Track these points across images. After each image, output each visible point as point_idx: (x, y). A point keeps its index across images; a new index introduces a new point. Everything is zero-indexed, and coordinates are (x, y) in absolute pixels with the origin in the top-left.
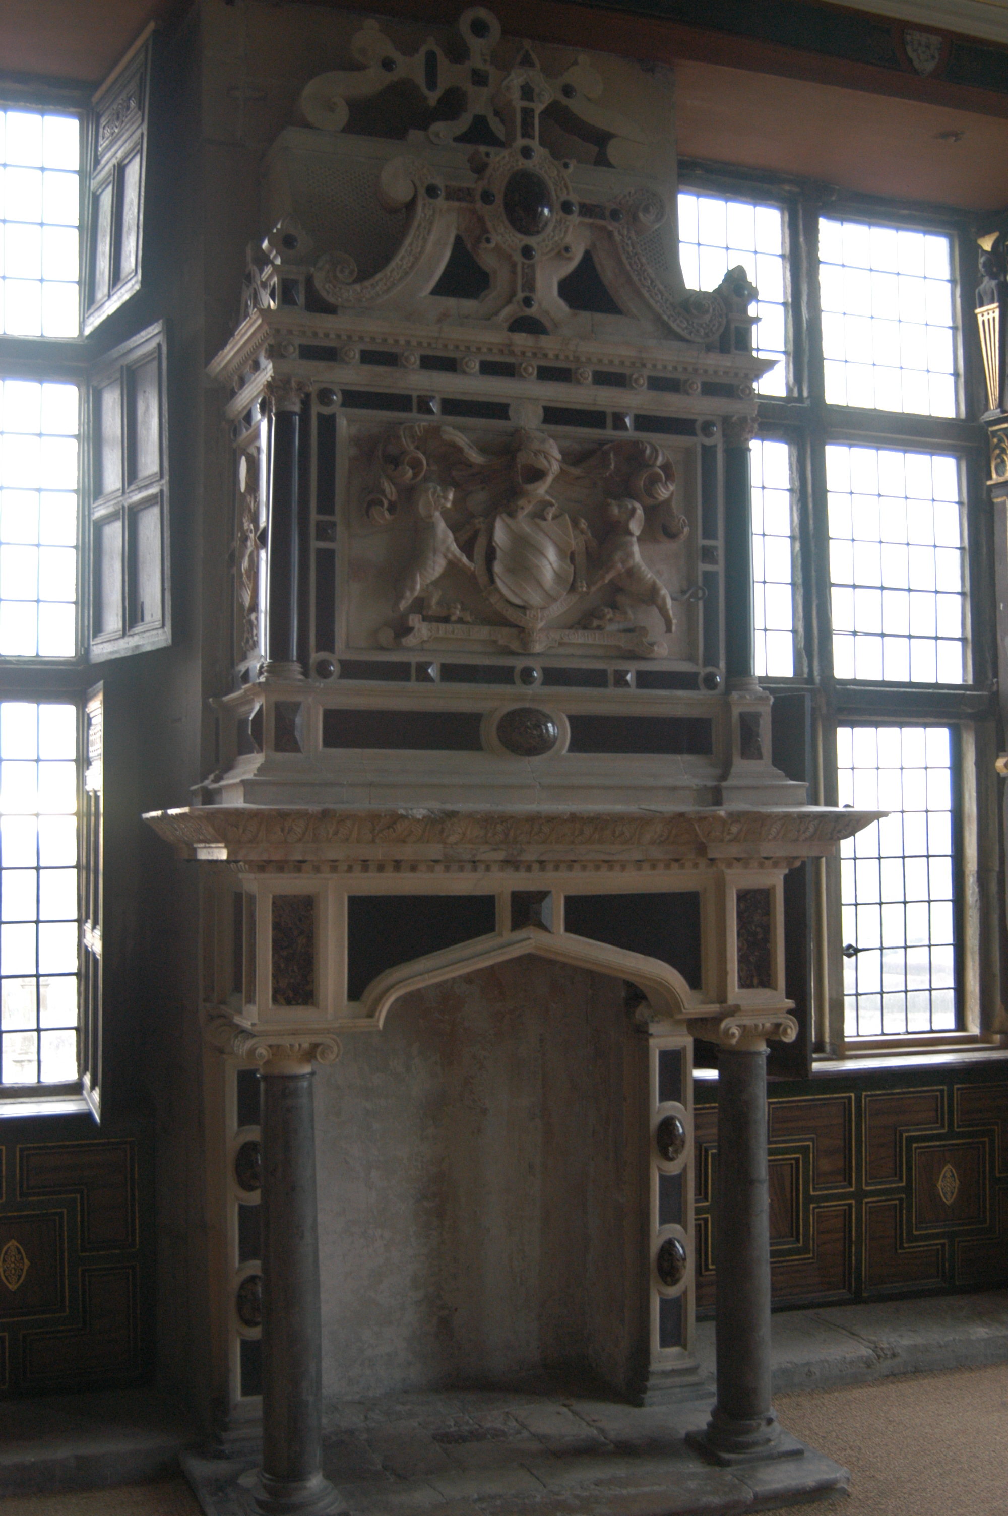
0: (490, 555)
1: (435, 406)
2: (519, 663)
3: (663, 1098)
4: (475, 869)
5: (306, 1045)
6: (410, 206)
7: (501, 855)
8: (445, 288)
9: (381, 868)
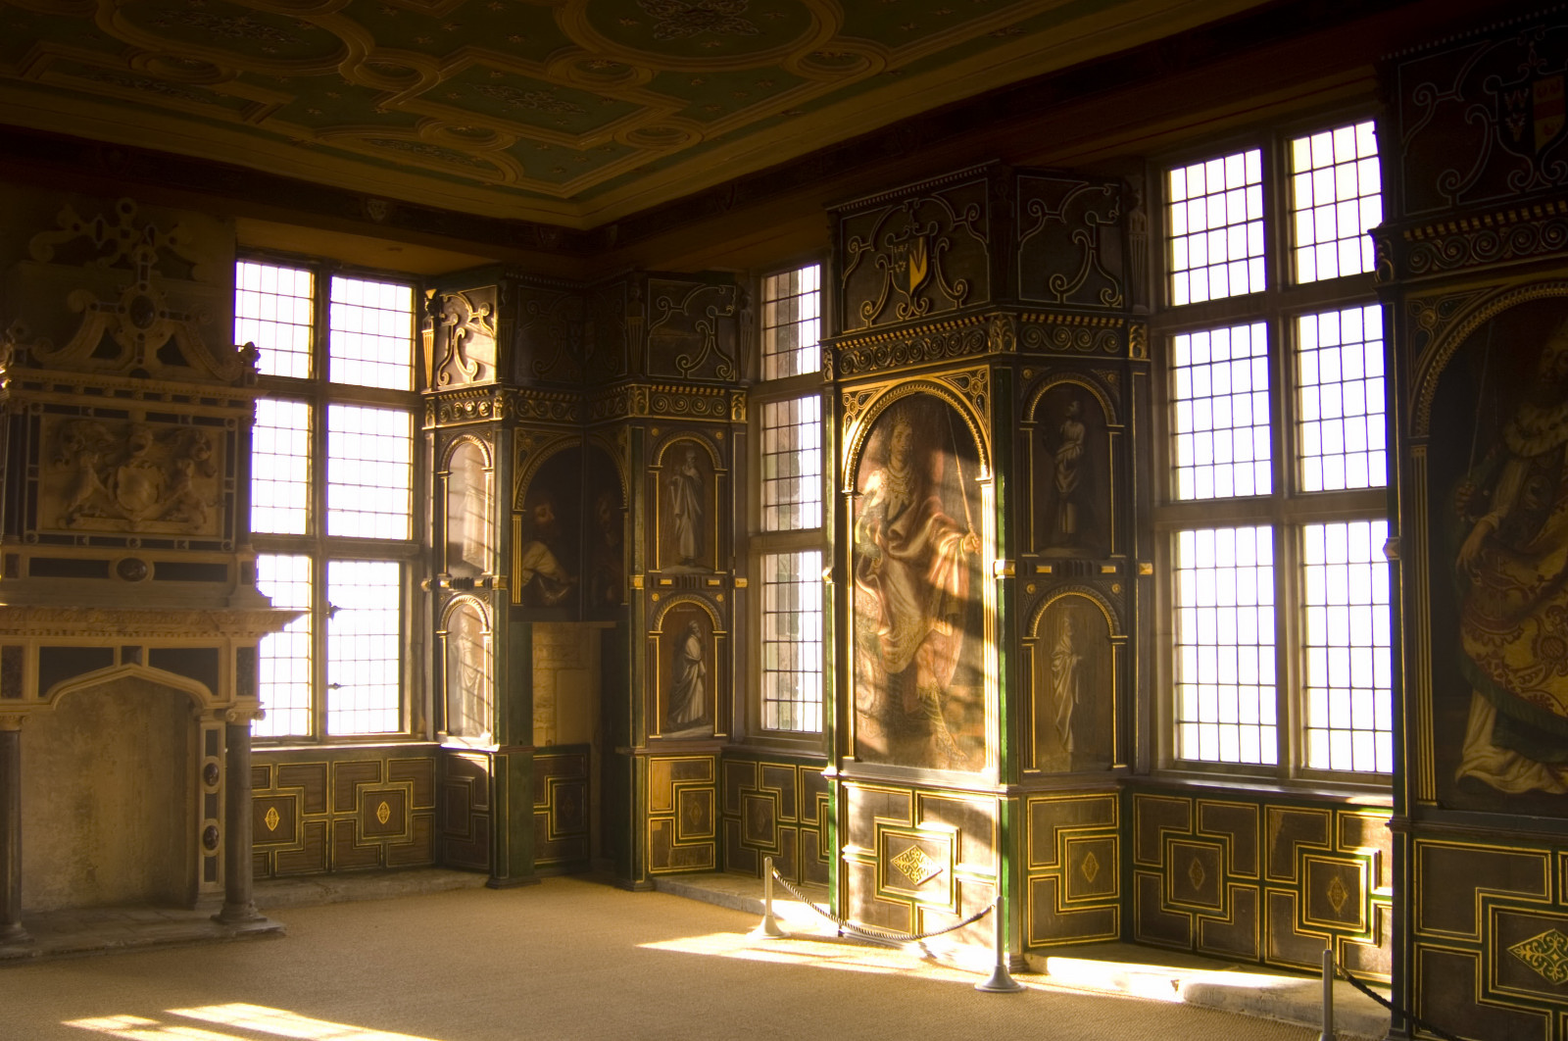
0: (116, 485)
1: (91, 411)
2: (129, 537)
3: (208, 754)
4: (104, 635)
5: (17, 717)
6: (83, 313)
7: (116, 629)
8: (97, 354)
9: (57, 634)
